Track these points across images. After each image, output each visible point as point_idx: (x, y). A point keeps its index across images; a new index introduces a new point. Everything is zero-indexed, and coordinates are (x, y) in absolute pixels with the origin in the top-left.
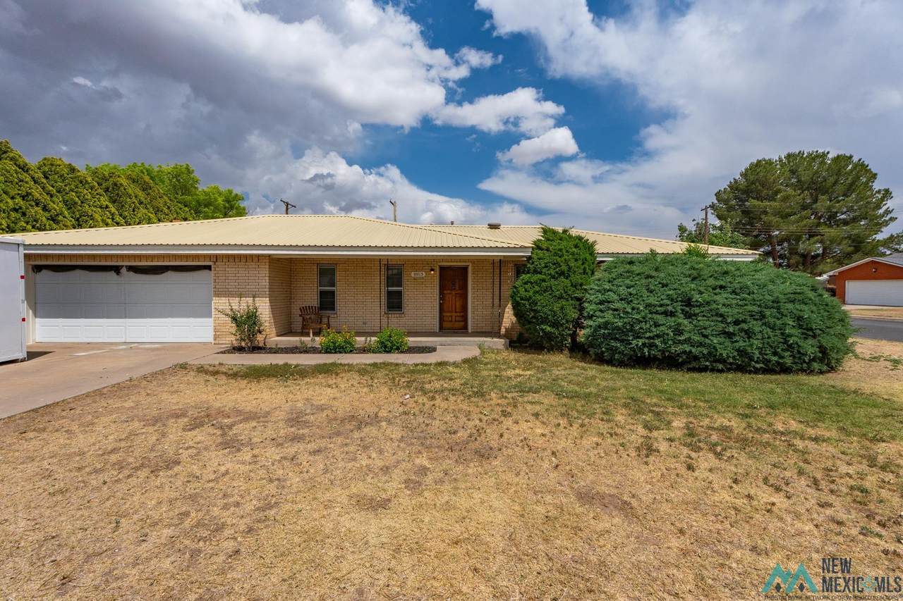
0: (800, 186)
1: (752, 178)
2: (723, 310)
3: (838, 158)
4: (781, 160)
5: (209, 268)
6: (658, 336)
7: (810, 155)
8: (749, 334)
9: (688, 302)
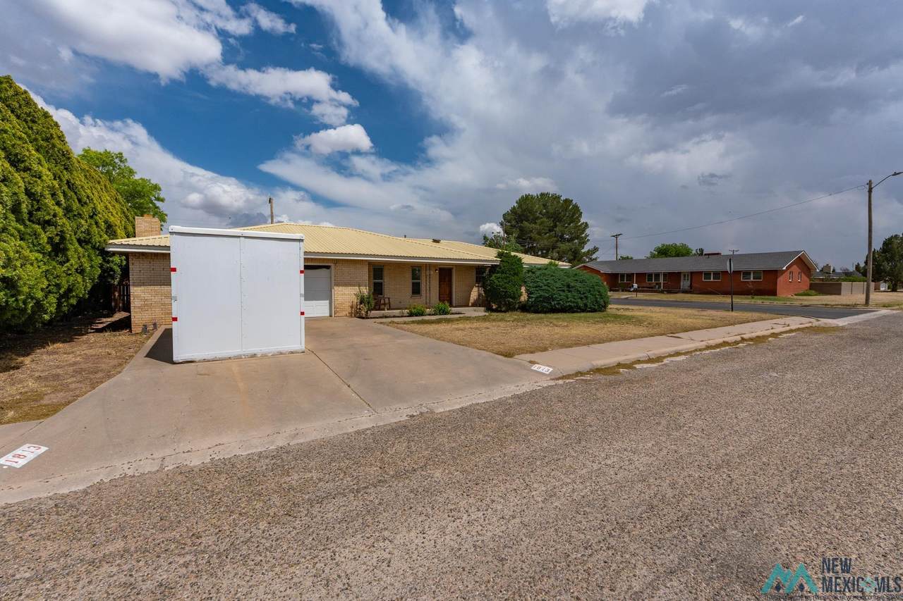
0: (548, 215)
1: (524, 207)
2: (580, 289)
3: (566, 201)
4: (537, 195)
5: (328, 267)
6: (561, 300)
7: (552, 195)
8: (586, 297)
9: (568, 286)
